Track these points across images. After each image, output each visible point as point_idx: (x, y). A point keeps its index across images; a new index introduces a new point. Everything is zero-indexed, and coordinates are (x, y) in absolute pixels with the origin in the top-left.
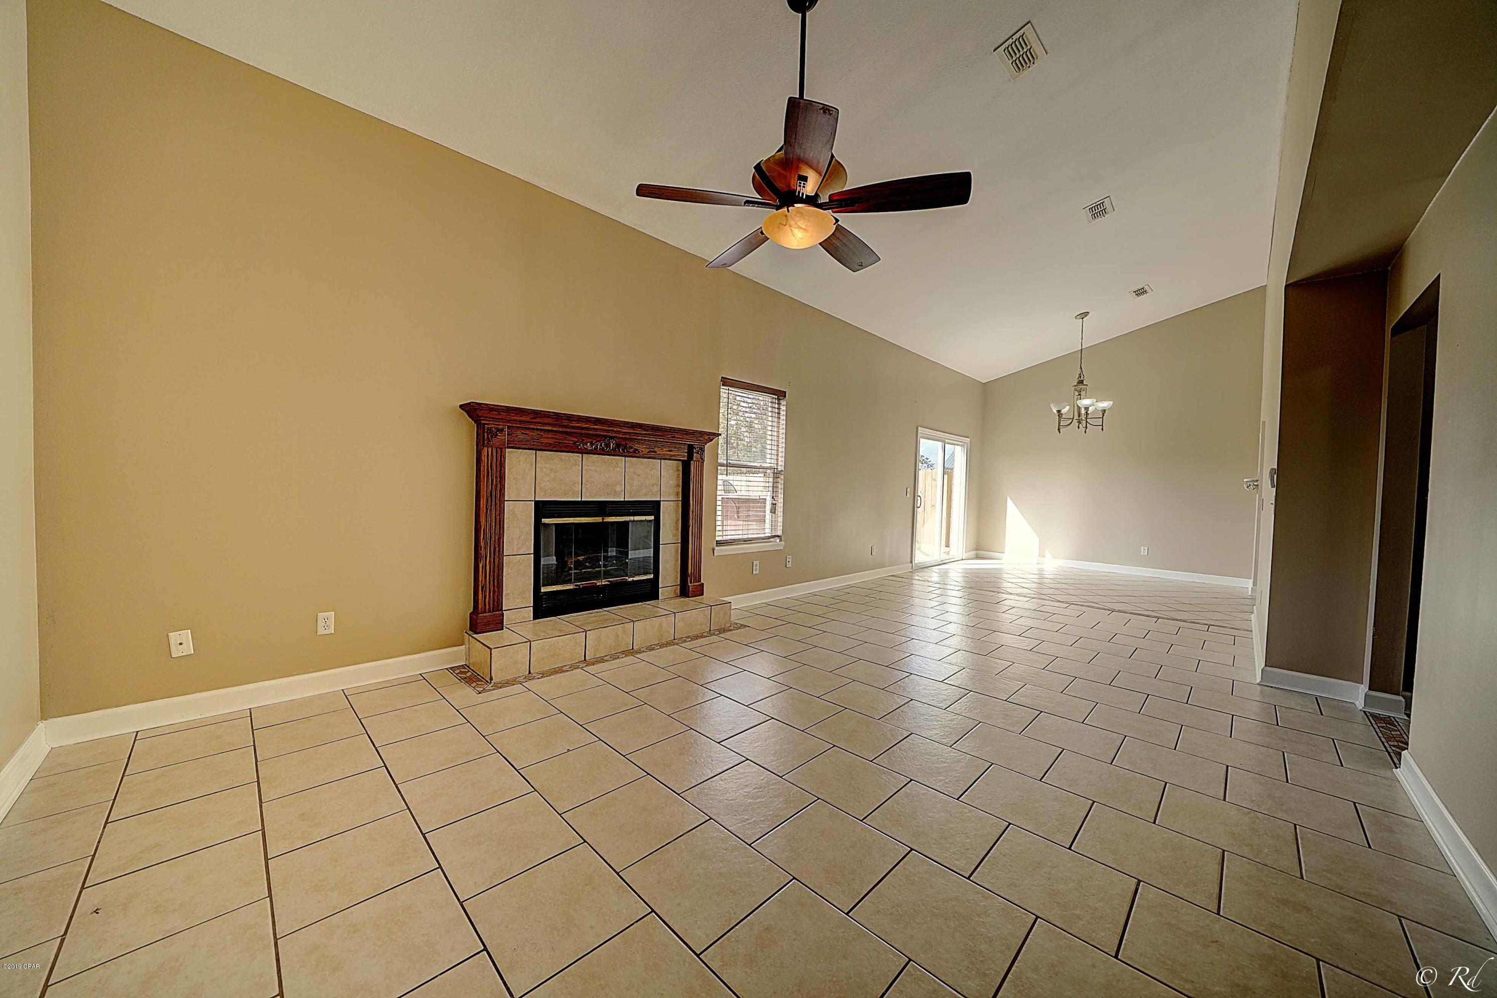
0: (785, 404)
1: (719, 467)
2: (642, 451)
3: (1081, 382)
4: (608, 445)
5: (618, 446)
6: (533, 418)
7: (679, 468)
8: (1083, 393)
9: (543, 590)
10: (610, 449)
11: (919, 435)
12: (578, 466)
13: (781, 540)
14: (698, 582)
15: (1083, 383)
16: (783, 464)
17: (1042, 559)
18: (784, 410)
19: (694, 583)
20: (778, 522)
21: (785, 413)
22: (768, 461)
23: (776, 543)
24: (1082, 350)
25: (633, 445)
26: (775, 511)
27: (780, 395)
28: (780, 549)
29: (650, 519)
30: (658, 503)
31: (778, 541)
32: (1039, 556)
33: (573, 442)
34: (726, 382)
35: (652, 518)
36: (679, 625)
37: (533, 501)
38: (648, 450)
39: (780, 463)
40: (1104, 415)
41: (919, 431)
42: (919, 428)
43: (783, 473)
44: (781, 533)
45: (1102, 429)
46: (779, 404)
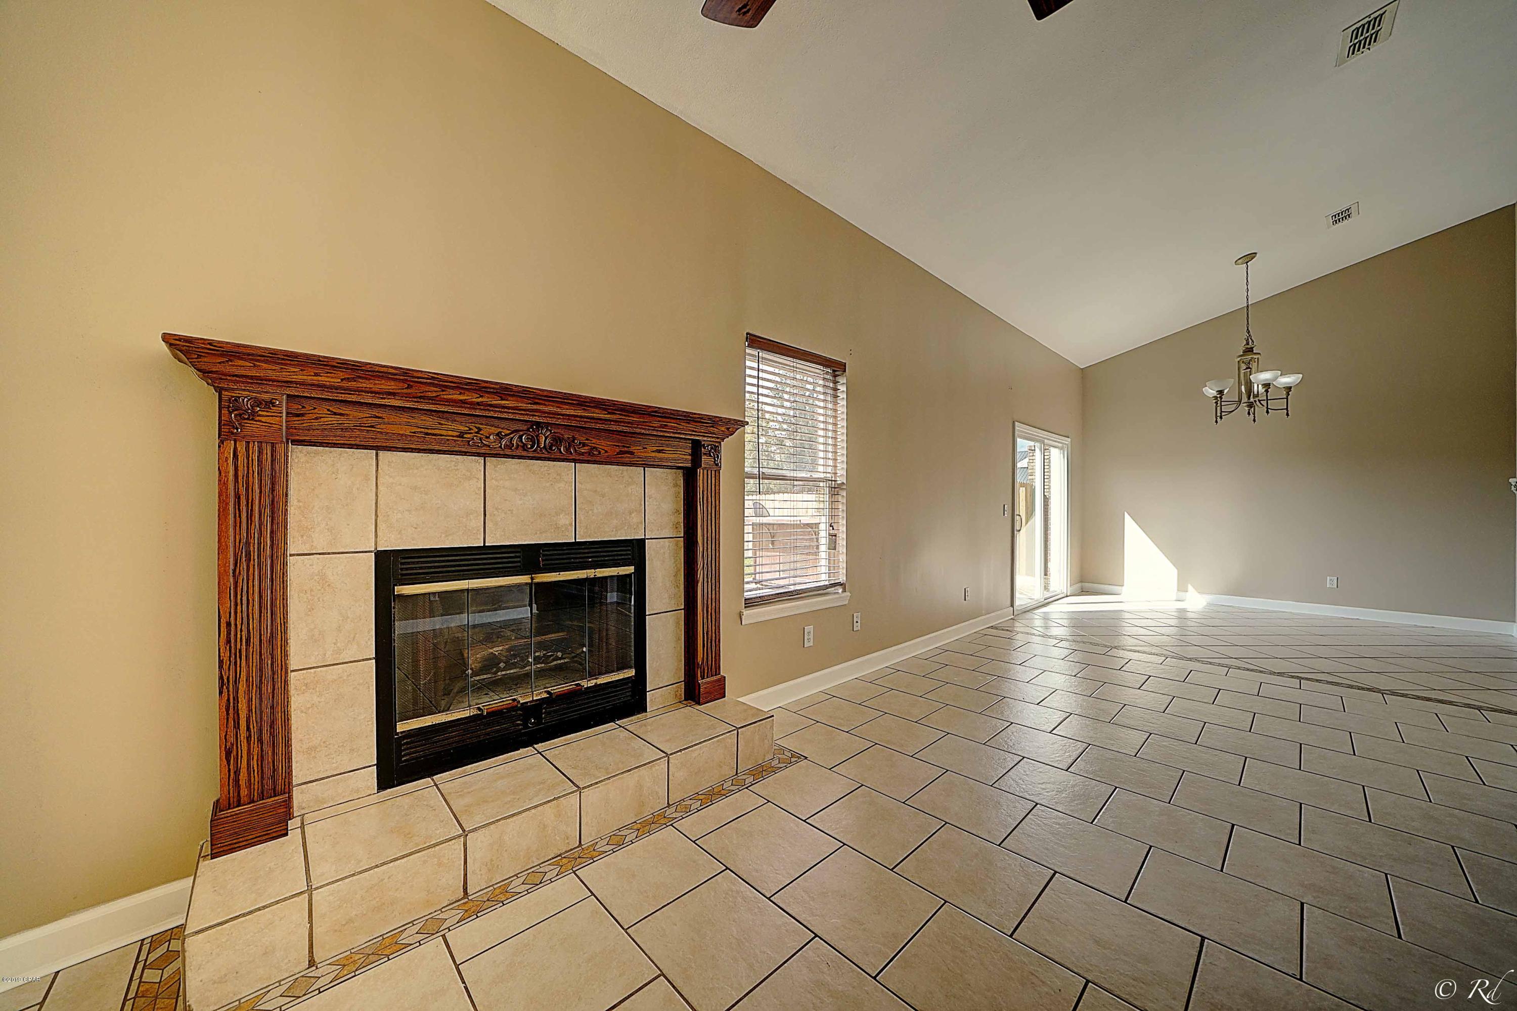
0: (845, 382)
1: (746, 479)
2: (606, 452)
3: (1249, 350)
4: (534, 440)
5: (557, 440)
6: (348, 379)
7: (678, 482)
8: (1254, 366)
9: (402, 727)
10: (538, 446)
11: (1017, 433)
12: (475, 480)
13: (844, 591)
14: (716, 675)
15: (1253, 351)
16: (845, 474)
17: (1182, 594)
18: (843, 391)
19: (707, 677)
20: (839, 562)
21: (845, 397)
22: (821, 469)
23: (836, 596)
24: (1248, 306)
25: (587, 440)
26: (835, 547)
27: (836, 368)
28: (844, 603)
29: (628, 573)
30: (641, 543)
31: (840, 591)
32: (1178, 590)
33: (458, 434)
34: (754, 341)
35: (631, 569)
36: (678, 775)
37: (371, 552)
38: (618, 450)
39: (839, 472)
40: (1289, 394)
41: (1017, 428)
42: (1016, 423)
43: (845, 487)
44: (845, 579)
45: (1288, 415)
46: (835, 382)
